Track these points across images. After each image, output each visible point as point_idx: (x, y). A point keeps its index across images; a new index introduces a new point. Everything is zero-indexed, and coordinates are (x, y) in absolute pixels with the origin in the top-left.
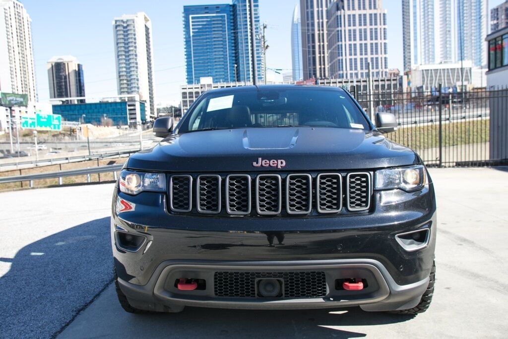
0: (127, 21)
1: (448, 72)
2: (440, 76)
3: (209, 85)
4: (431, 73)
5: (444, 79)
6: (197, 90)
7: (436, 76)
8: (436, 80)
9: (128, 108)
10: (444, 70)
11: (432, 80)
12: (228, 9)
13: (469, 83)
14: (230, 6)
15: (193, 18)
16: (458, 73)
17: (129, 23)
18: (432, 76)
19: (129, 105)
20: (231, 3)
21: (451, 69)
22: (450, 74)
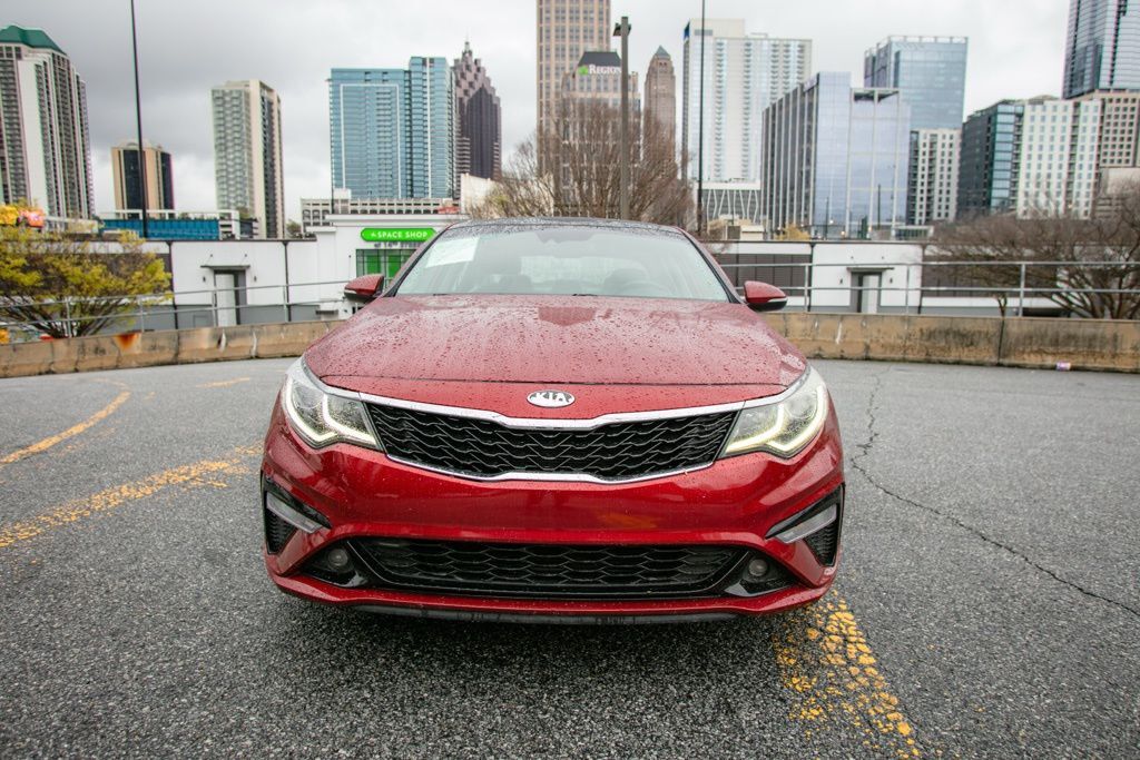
0: (231, 92)
1: (738, 196)
2: (726, 201)
3: (345, 201)
4: (712, 195)
5: (732, 206)
6: (325, 207)
7: (719, 201)
8: (718, 207)
9: (221, 230)
10: (732, 191)
11: (712, 206)
12: (402, 76)
13: (741, 218)
14: (406, 72)
15: (345, 90)
16: (753, 197)
17: (235, 95)
18: (712, 200)
19: (223, 226)
20: (407, 69)
21: (743, 191)
22: (742, 199)
